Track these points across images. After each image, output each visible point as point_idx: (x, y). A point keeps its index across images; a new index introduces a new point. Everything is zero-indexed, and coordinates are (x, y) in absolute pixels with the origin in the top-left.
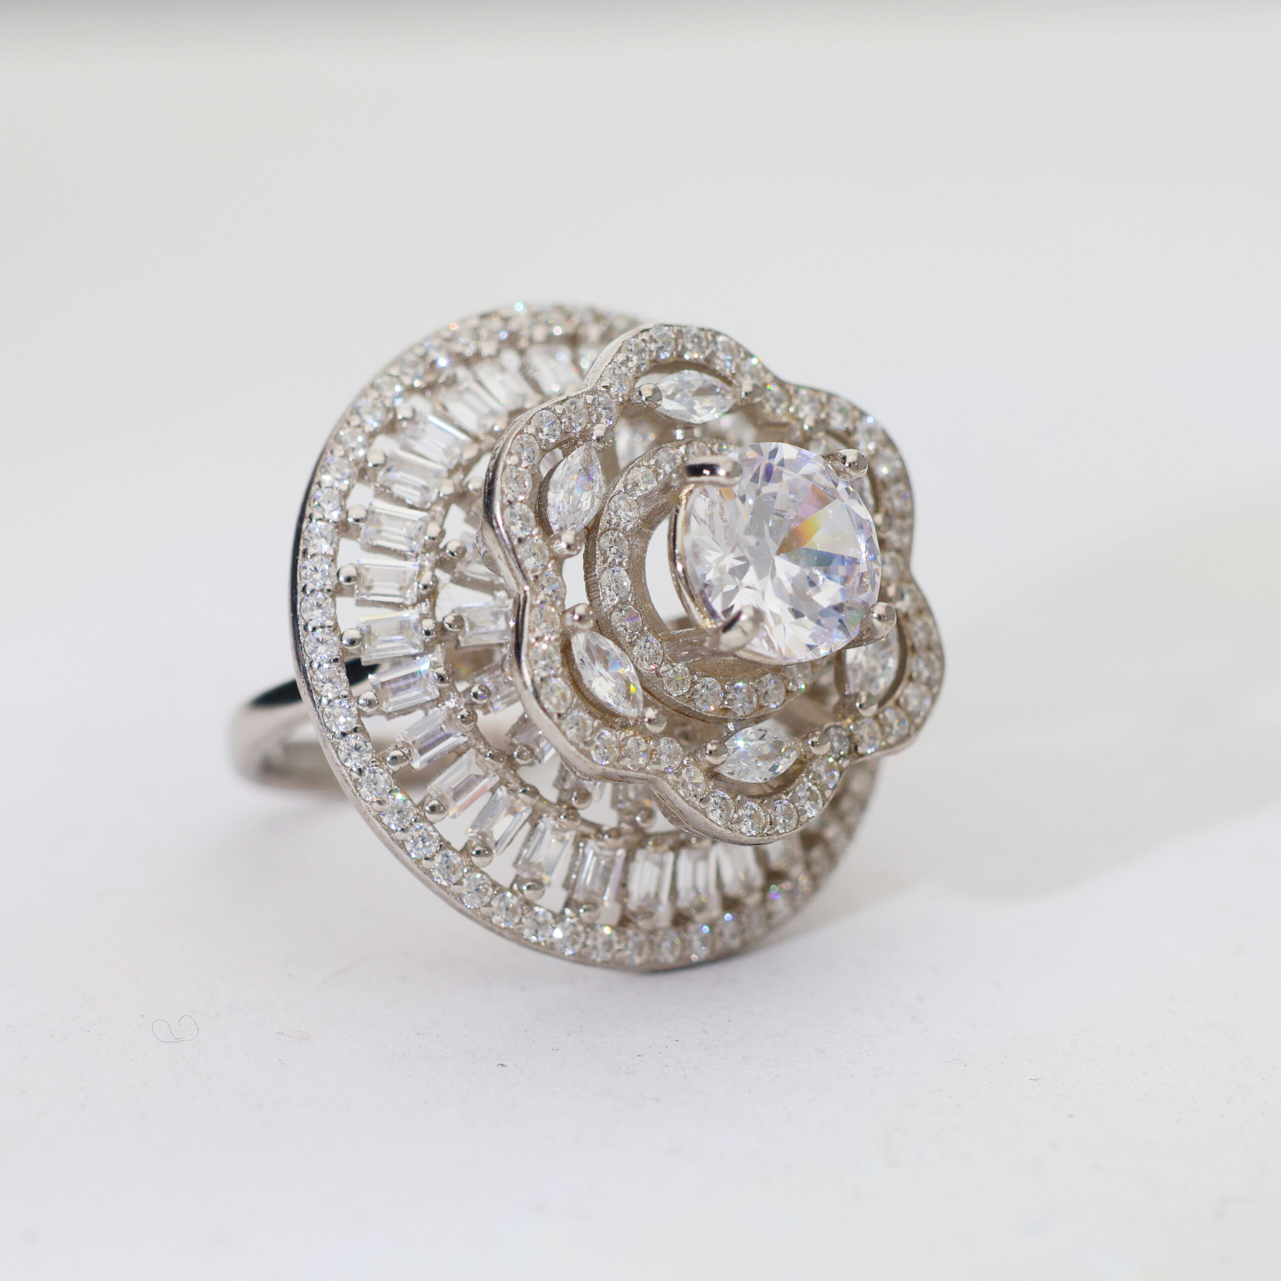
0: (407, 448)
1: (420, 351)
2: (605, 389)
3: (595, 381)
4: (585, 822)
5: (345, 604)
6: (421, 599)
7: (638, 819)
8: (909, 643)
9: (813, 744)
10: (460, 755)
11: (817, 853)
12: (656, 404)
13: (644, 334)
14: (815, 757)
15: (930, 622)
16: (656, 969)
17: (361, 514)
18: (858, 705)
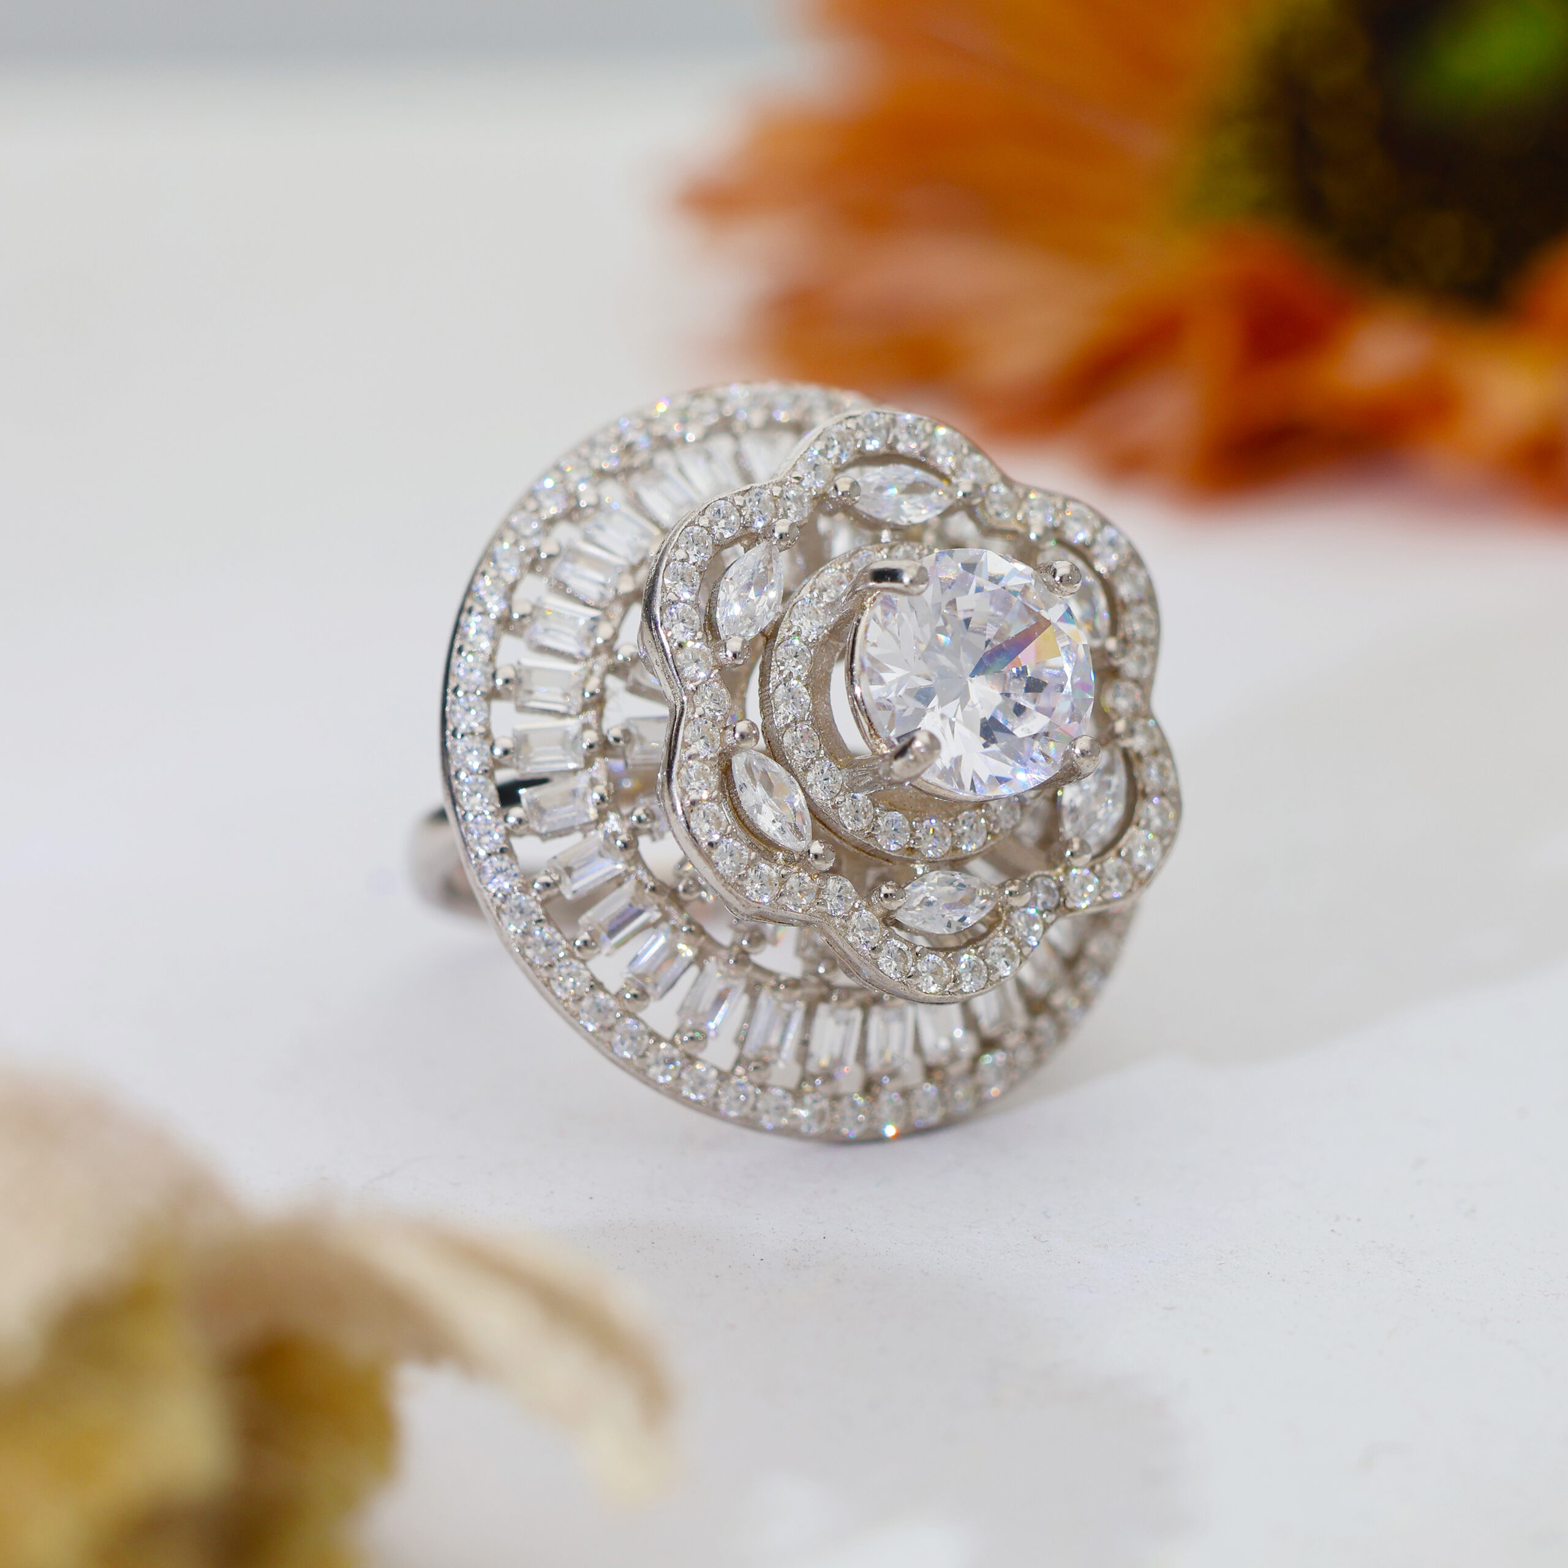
0: (589, 539)
1: (614, 431)
2: (796, 481)
3: (786, 471)
4: (758, 968)
5: (502, 709)
6: (585, 708)
7: (821, 970)
8: (1140, 786)
9: (1011, 893)
10: (620, 885)
11: (1043, 1023)
12: (854, 500)
13: (850, 421)
14: (1012, 909)
15: (1168, 763)
16: (836, 1140)
17: (527, 609)
18: (1068, 853)
